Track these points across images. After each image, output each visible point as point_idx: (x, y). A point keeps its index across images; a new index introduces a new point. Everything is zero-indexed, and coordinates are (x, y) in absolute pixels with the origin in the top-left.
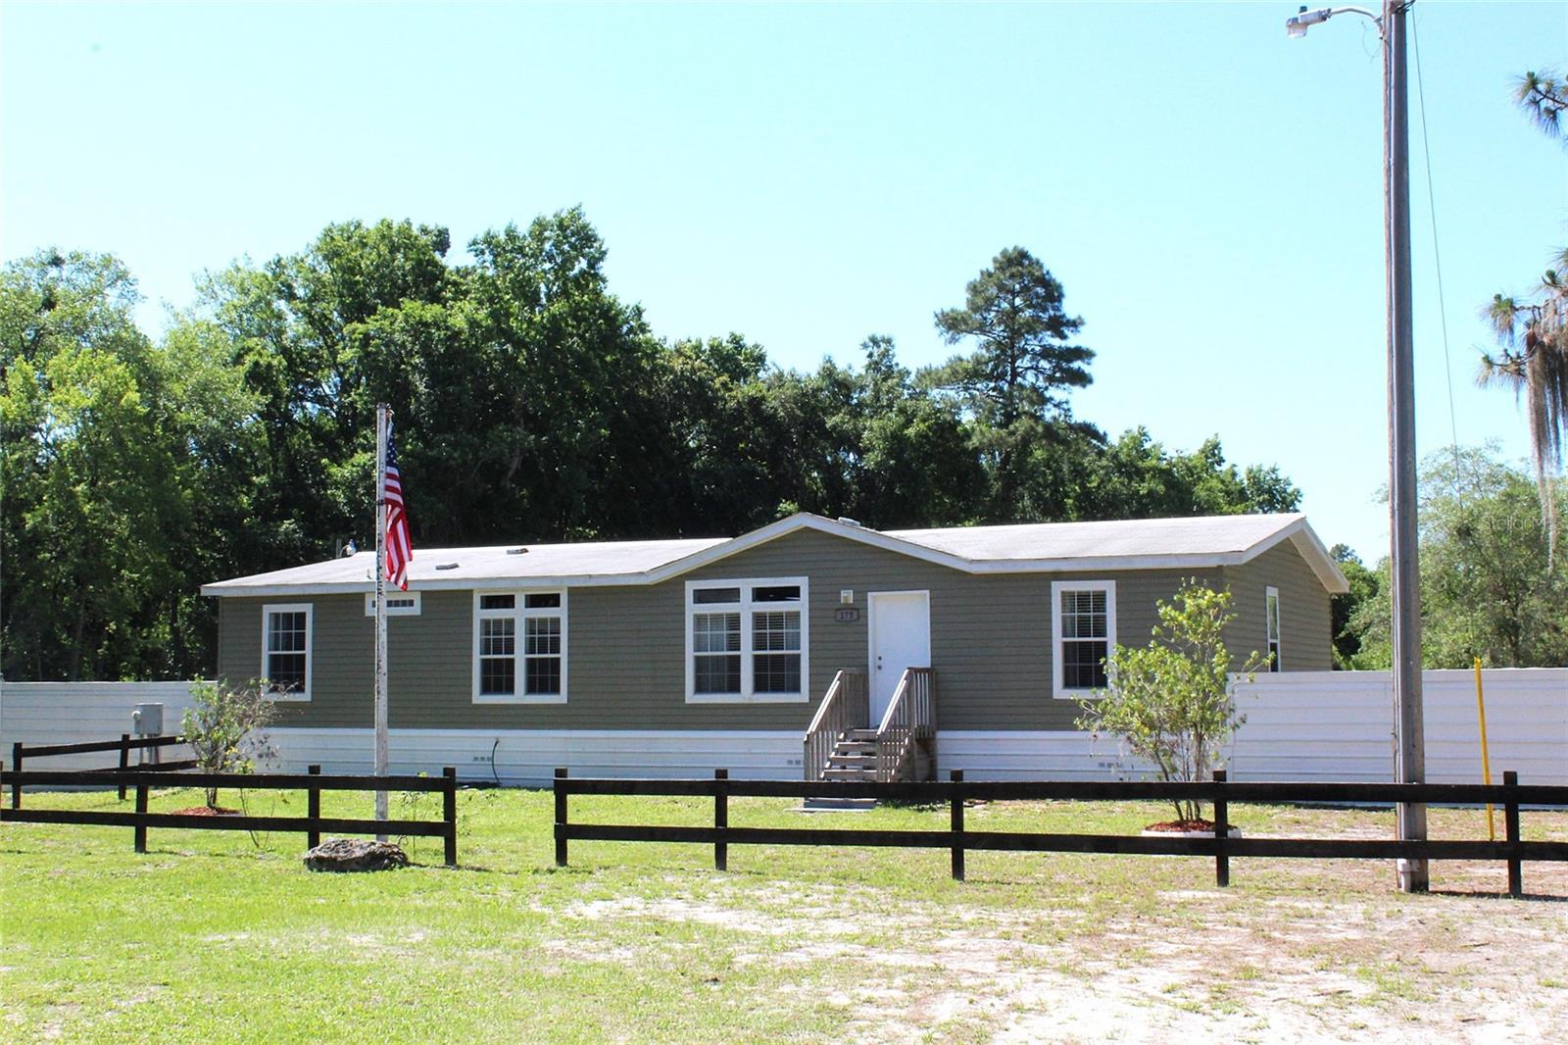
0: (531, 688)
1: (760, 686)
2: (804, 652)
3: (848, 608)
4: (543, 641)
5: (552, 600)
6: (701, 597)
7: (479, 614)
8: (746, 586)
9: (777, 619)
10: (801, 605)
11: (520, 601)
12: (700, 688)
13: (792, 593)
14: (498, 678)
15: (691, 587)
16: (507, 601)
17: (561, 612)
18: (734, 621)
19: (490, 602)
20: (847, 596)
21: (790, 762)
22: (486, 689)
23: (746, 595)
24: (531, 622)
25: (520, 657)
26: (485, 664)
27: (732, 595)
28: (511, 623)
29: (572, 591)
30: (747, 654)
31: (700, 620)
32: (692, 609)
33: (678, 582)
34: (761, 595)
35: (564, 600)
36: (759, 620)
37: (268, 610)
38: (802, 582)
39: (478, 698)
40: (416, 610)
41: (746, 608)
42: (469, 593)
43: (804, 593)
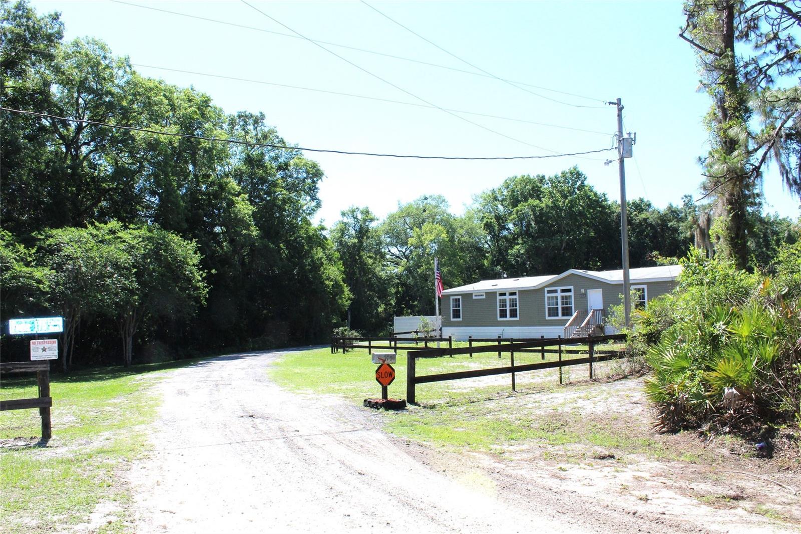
0: (511, 316)
1: (563, 315)
2: (573, 306)
3: (583, 294)
4: (513, 304)
5: (514, 294)
6: (549, 292)
7: (499, 298)
8: (559, 289)
9: (566, 297)
10: (572, 294)
11: (507, 294)
12: (549, 315)
13: (569, 291)
14: (503, 314)
15: (546, 289)
16: (504, 294)
17: (517, 297)
18: (557, 298)
19: (500, 295)
20: (583, 291)
22: (501, 317)
23: (559, 291)
24: (510, 299)
25: (508, 308)
26: (500, 310)
27: (556, 291)
28: (506, 299)
29: (519, 291)
30: (560, 306)
31: (549, 298)
32: (547, 295)
33: (543, 288)
34: (563, 291)
35: (517, 293)
36: (563, 297)
37: (452, 298)
38: (572, 287)
39: (499, 319)
40: (484, 297)
41: (559, 295)
42: (495, 293)
43: (572, 290)
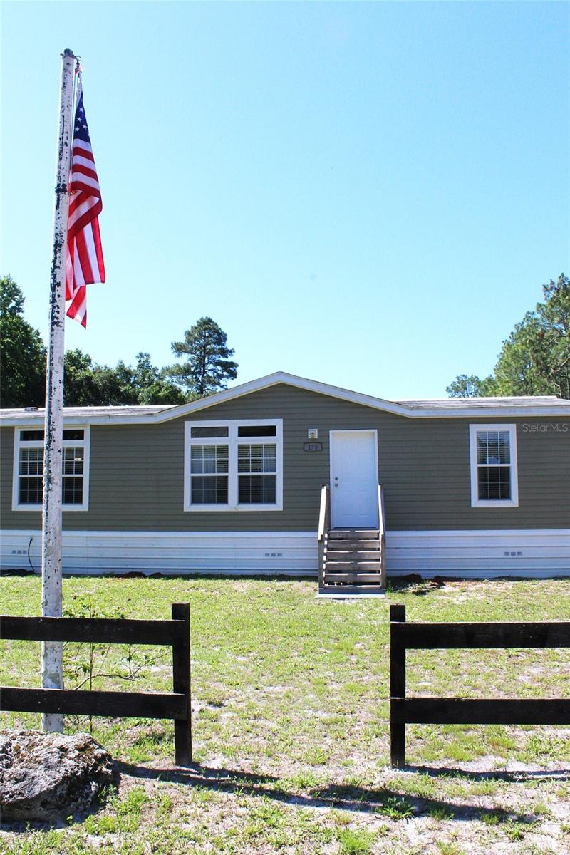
1: (243, 499)
2: (279, 474)
3: (314, 441)
4: (70, 465)
5: (78, 435)
6: (197, 433)
7: (19, 445)
8: (233, 425)
9: (257, 450)
10: (278, 440)
12: (195, 500)
13: (271, 431)
14: (32, 492)
15: (189, 425)
16: (40, 435)
17: (85, 444)
18: (223, 451)
19: (27, 436)
20: (313, 433)
21: (267, 555)
22: (23, 500)
23: (233, 432)
26: (23, 481)
27: (223, 432)
29: (94, 428)
30: (233, 475)
31: (195, 450)
32: (189, 442)
33: (179, 421)
34: (243, 432)
35: (87, 435)
36: (242, 450)
38: (278, 423)
39: (16, 507)
41: (233, 442)
42: (11, 429)
43: (280, 431)
